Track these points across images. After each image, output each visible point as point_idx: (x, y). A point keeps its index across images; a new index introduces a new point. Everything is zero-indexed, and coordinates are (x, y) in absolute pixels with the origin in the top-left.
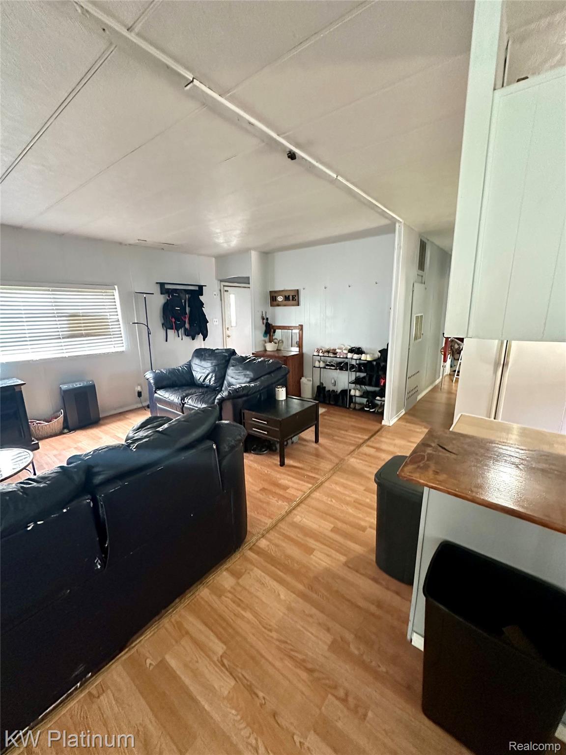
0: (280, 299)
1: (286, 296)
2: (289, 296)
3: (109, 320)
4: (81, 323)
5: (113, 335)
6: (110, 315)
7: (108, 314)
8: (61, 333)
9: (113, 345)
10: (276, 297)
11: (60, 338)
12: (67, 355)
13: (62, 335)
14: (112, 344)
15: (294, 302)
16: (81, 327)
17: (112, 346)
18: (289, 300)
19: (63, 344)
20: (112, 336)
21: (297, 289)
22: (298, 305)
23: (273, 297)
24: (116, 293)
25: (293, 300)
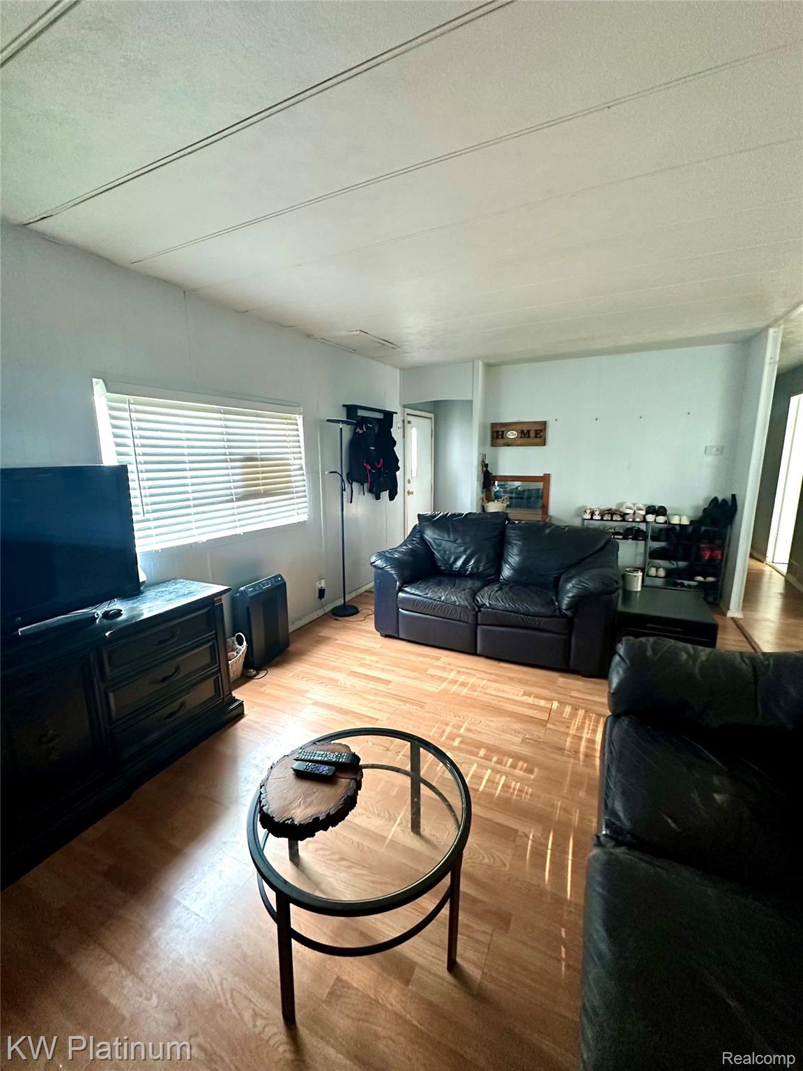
0: (512, 435)
1: (522, 432)
2: (529, 431)
3: (292, 468)
4: (258, 473)
5: (297, 492)
6: (295, 459)
7: (291, 456)
8: (233, 491)
9: (296, 511)
10: (503, 432)
11: (232, 501)
12: (240, 531)
13: (236, 494)
14: (294, 510)
15: (537, 440)
16: (257, 479)
17: (294, 513)
18: (529, 437)
19: (236, 511)
20: (295, 495)
21: (544, 420)
22: (544, 445)
23: (498, 432)
24: (300, 421)
25: (536, 437)
